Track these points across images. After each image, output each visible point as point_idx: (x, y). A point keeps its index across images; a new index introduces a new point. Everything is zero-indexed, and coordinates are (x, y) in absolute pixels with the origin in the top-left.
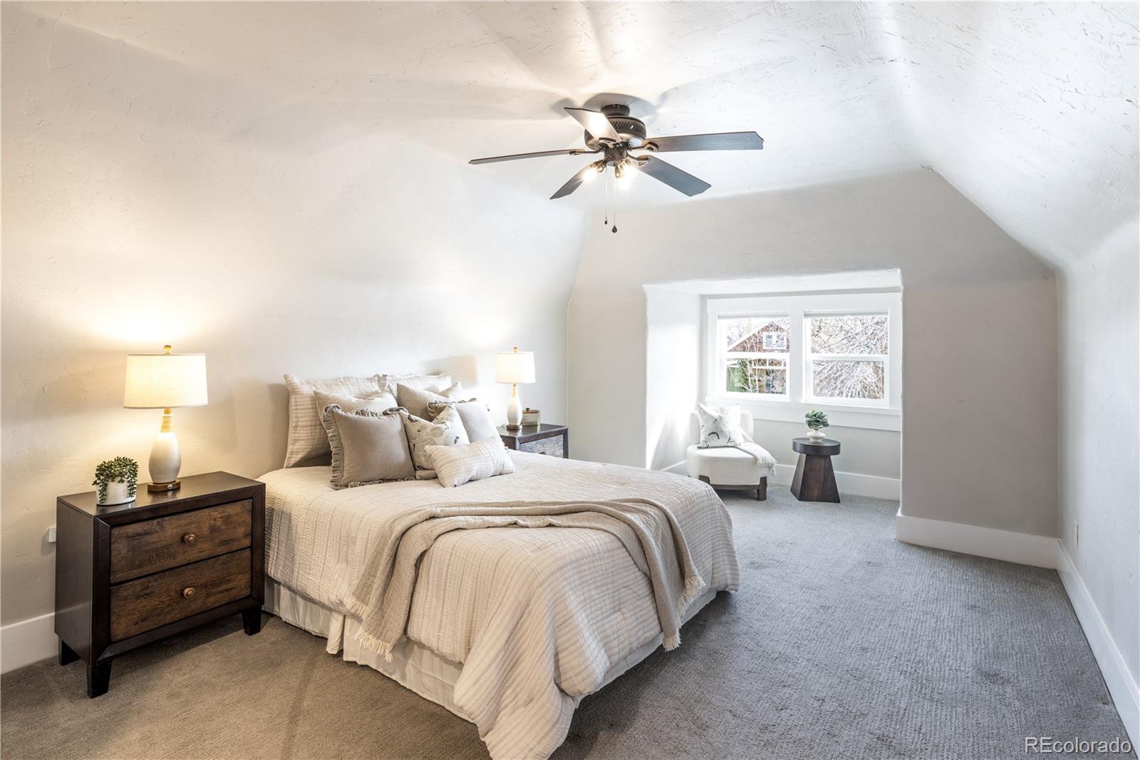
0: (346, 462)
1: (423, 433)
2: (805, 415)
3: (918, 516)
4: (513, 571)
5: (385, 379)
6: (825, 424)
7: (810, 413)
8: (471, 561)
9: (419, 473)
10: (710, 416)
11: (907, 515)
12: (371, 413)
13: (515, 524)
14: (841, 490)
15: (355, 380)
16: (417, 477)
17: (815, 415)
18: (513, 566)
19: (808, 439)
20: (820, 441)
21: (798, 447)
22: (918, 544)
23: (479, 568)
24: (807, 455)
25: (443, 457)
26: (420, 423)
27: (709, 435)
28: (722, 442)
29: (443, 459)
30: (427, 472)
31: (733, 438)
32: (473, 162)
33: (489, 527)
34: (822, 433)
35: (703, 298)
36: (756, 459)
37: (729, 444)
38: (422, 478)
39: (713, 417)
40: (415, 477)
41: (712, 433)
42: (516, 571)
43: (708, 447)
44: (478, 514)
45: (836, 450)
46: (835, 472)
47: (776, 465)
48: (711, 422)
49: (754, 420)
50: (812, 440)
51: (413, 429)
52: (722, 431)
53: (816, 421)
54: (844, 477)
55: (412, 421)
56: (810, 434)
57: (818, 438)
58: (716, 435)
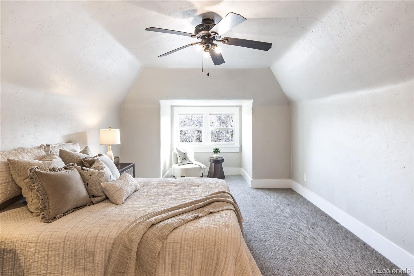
0: (51, 203)
1: (93, 177)
2: (212, 149)
3: (259, 179)
4: (226, 242)
5: (49, 147)
6: (219, 152)
7: (214, 148)
8: (197, 244)
9: (94, 200)
10: (182, 153)
11: (255, 179)
12: (58, 169)
13: (197, 217)
14: (225, 173)
15: (30, 149)
16: (94, 202)
17: (216, 149)
18: (225, 240)
19: (214, 157)
20: (218, 158)
21: (212, 161)
22: (261, 188)
23: (204, 246)
24: (215, 163)
25: (114, 188)
26: (90, 171)
27: (183, 160)
28: (187, 162)
29: (114, 190)
30: (99, 198)
31: (191, 160)
32: (147, 29)
33: (188, 222)
34: (218, 155)
35: (172, 107)
36: (201, 167)
37: (190, 162)
38: (98, 202)
39: (183, 153)
40: (92, 202)
41: (184, 159)
42: (227, 242)
43: (182, 165)
44: (172, 216)
45: (223, 161)
46: (223, 168)
47: (206, 168)
48: (183, 155)
49: (194, 152)
50: (215, 158)
51: (87, 175)
52: (187, 158)
53: (216, 151)
54: (226, 169)
55: (84, 170)
56: (215, 156)
57: (217, 157)
58: (185, 160)
